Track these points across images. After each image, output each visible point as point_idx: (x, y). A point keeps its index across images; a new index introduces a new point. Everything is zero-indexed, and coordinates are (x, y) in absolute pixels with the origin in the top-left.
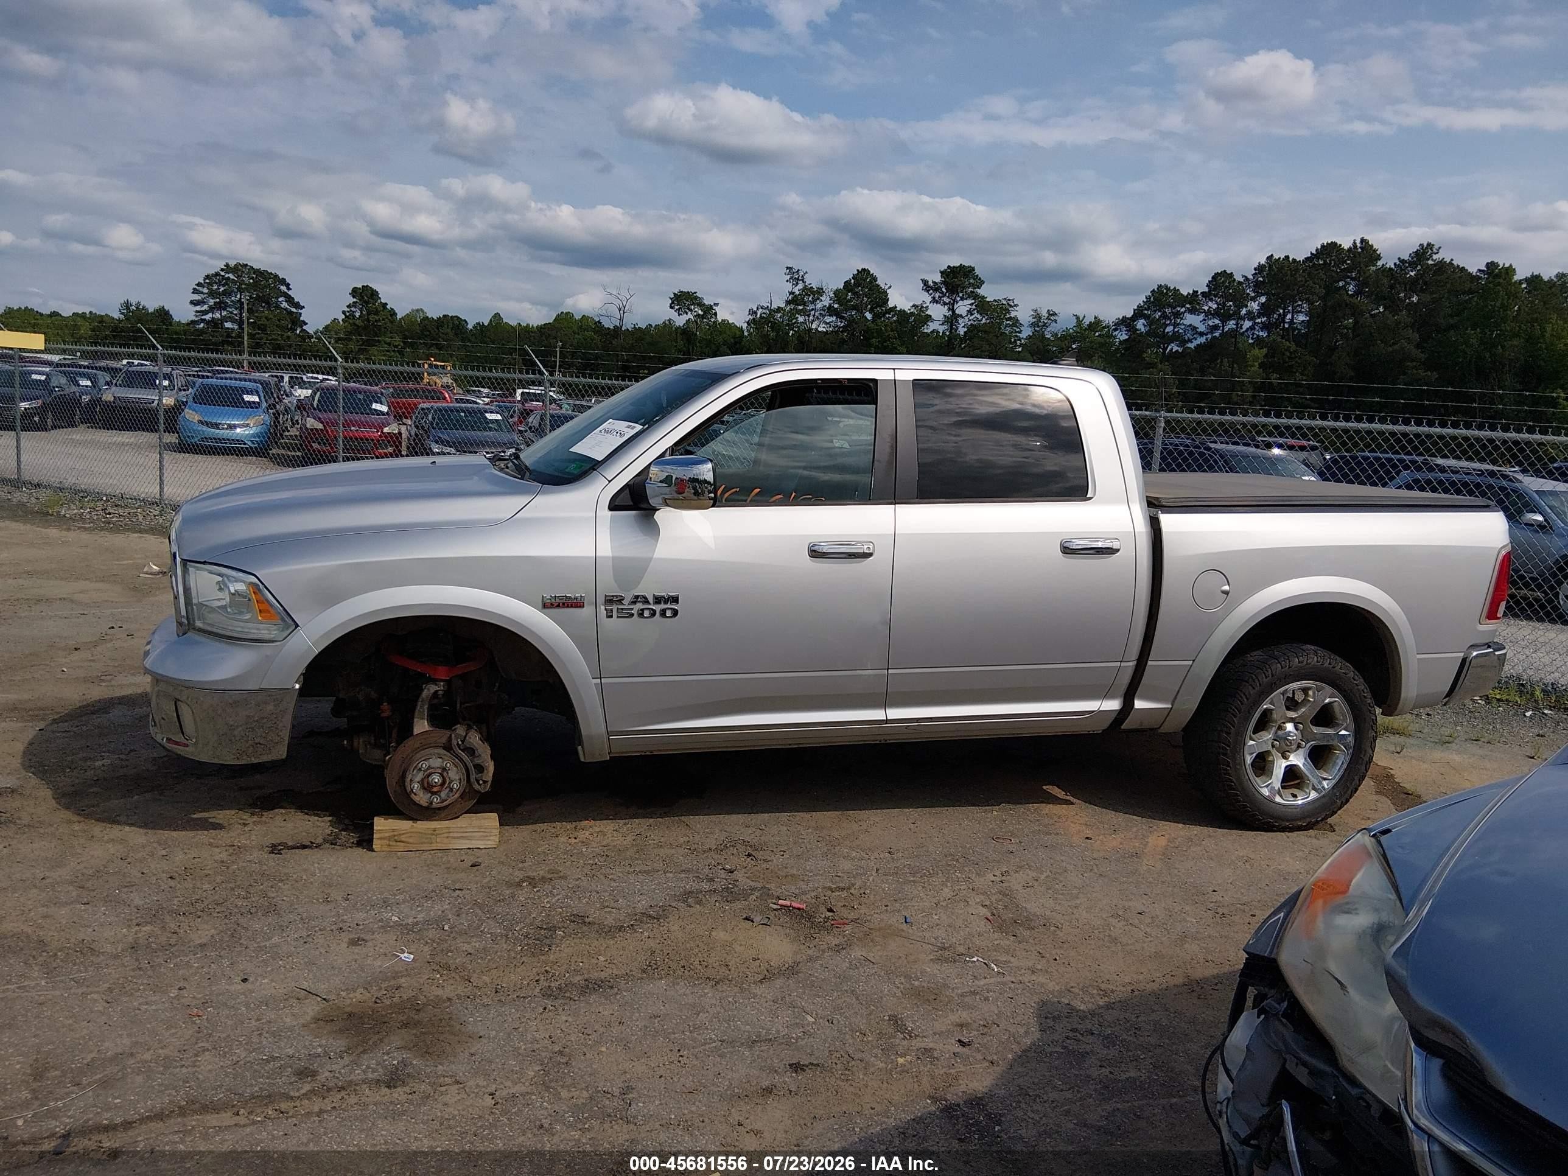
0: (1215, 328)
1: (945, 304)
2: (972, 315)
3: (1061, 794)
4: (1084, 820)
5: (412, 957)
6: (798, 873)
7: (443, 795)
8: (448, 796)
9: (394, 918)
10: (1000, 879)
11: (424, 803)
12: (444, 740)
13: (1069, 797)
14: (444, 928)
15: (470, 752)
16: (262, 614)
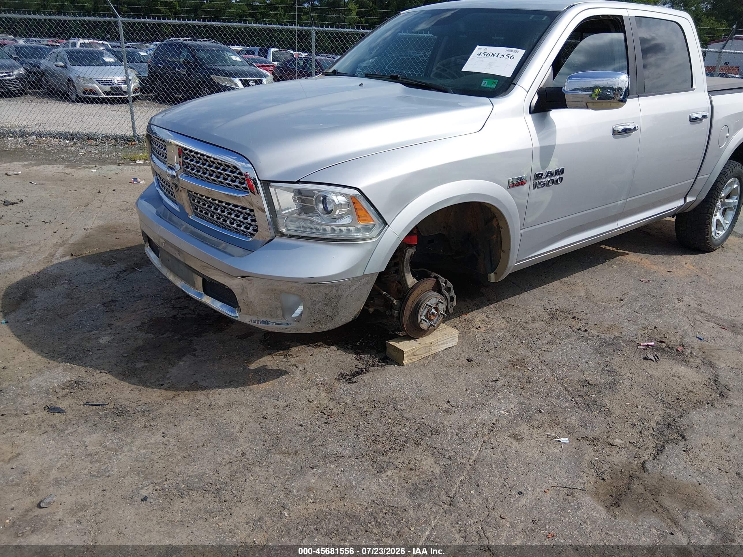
3: (615, 249)
4: (648, 262)
5: (567, 439)
6: (612, 323)
7: (435, 320)
8: (437, 320)
9: (503, 412)
10: (684, 304)
11: (426, 328)
12: (432, 286)
13: (621, 251)
14: (540, 411)
15: (449, 290)
16: (360, 219)
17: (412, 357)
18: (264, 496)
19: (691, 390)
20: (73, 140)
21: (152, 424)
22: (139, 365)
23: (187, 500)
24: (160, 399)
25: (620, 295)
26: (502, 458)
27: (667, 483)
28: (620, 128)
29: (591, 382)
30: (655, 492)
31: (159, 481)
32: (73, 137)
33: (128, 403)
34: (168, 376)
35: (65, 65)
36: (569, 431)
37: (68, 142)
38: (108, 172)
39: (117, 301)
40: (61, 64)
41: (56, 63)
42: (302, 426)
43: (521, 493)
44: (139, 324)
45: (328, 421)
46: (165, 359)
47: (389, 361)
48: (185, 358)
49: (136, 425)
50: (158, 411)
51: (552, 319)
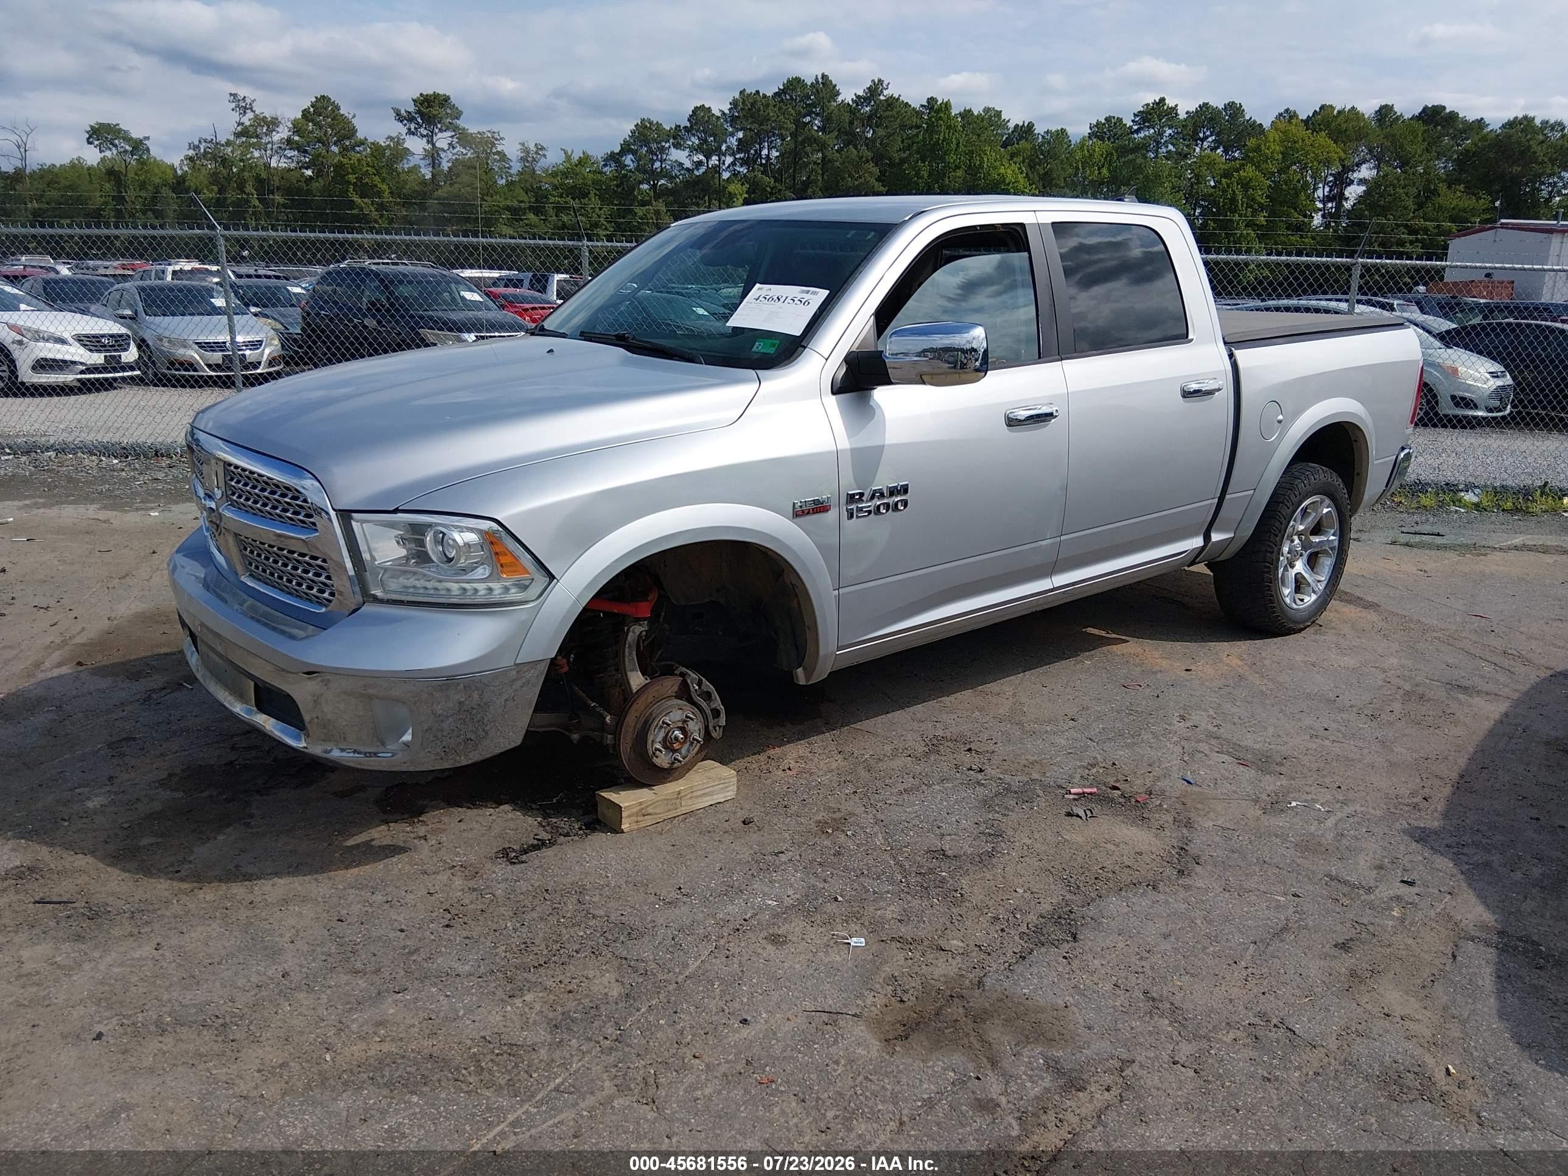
0: (699, 164)
1: (423, 136)
2: (454, 148)
3: (1103, 633)
4: (1156, 654)
5: (863, 940)
6: (1036, 758)
7: (684, 751)
8: (688, 751)
9: (770, 902)
10: (1189, 724)
11: (666, 766)
12: (676, 688)
13: (1114, 636)
14: (836, 899)
15: (707, 696)
16: (505, 569)
17: (639, 819)
18: (301, 1033)
19: (1127, 863)
20: (127, 457)
21: (142, 931)
22: (145, 841)
23: (169, 1040)
24: (166, 894)
25: (1072, 711)
26: (738, 970)
27: (1010, 1005)
28: (1023, 414)
29: (949, 853)
30: (979, 1018)
31: (130, 1013)
32: (125, 452)
33: (110, 900)
34: (191, 858)
35: (136, 313)
36: (873, 928)
37: (116, 461)
38: (180, 516)
39: (134, 739)
40: (128, 312)
41: (120, 312)
42: (402, 931)
43: (746, 1020)
44: (163, 775)
45: (452, 923)
46: (194, 831)
47: (598, 827)
48: (229, 830)
49: (116, 932)
50: (159, 912)
51: (927, 754)
